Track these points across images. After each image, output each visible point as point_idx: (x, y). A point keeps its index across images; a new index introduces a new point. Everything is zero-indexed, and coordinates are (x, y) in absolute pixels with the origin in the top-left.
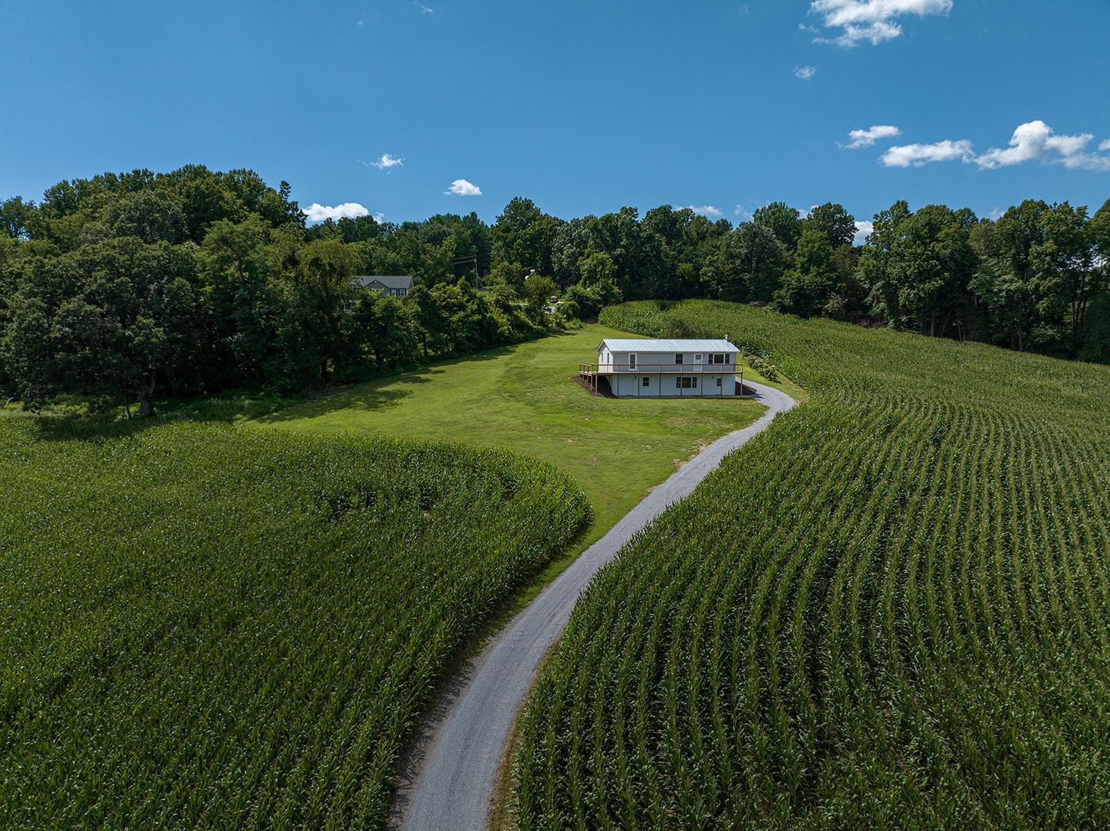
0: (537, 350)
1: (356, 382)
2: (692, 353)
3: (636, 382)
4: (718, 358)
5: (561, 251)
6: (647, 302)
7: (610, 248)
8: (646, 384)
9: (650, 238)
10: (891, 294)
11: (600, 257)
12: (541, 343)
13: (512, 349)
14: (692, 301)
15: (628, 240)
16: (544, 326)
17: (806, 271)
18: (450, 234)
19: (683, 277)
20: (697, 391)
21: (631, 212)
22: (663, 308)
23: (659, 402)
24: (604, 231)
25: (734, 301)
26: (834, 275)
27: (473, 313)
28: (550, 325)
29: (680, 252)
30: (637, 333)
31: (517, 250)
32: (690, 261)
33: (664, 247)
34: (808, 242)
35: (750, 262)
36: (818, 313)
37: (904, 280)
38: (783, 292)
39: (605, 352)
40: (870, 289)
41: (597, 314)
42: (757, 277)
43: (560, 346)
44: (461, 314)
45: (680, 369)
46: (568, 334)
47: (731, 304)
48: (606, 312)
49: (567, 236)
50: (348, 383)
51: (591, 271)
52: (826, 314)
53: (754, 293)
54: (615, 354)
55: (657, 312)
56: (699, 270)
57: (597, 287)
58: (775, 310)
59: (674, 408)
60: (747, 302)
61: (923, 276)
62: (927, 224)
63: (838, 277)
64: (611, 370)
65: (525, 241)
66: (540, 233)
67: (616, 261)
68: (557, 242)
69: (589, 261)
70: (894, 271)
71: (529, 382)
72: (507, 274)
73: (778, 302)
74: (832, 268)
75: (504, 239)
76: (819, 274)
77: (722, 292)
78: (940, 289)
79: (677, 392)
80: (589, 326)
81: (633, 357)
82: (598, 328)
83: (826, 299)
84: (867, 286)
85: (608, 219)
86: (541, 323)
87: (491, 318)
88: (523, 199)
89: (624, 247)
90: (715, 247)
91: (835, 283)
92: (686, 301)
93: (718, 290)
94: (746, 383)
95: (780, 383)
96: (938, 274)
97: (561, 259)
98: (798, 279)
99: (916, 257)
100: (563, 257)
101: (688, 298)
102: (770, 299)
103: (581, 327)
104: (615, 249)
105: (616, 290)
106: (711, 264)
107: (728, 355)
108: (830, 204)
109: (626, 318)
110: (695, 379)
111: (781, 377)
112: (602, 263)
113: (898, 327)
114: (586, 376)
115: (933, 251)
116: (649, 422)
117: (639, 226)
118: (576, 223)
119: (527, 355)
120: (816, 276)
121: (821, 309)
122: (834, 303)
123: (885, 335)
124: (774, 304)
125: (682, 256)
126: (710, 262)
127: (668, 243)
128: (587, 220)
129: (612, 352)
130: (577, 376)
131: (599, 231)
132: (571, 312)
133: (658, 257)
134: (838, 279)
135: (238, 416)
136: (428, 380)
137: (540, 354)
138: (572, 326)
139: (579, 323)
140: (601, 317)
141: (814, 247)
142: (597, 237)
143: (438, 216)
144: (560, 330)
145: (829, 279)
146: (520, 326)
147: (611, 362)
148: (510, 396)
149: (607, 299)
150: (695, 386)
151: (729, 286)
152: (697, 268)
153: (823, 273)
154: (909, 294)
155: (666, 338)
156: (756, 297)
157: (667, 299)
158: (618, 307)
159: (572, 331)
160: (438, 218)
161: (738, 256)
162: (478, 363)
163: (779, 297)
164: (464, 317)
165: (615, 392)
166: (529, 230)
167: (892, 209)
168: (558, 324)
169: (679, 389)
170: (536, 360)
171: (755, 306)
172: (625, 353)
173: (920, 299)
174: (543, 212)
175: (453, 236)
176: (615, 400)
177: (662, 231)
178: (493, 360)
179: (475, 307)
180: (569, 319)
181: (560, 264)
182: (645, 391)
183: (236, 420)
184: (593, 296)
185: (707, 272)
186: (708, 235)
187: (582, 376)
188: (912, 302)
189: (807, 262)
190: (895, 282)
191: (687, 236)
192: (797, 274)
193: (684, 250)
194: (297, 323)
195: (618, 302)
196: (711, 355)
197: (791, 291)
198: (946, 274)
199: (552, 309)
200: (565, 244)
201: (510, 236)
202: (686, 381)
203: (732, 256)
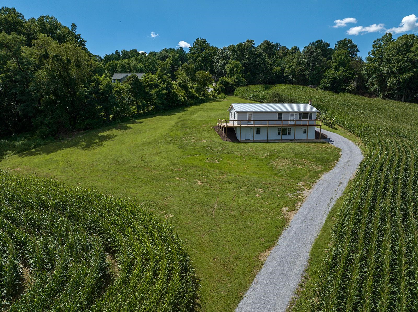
0: (198, 110)
1: (90, 129)
2: (288, 113)
3: (252, 131)
4: (305, 116)
5: (218, 62)
6: (258, 86)
7: (241, 59)
8: (258, 132)
9: (260, 54)
10: (382, 80)
11: (235, 63)
12: (203, 106)
13: (186, 109)
14: (281, 85)
15: (249, 55)
16: (205, 97)
17: (337, 70)
18: (170, 56)
19: (276, 74)
20: (291, 137)
21: (251, 42)
22: (266, 88)
23: (267, 146)
24: (238, 52)
25: (301, 85)
26: (352, 72)
27: (163, 89)
28: (209, 97)
29: (275, 62)
30: (253, 100)
31: (198, 62)
32: (279, 66)
33: (267, 60)
34: (339, 55)
35: (309, 66)
36: (343, 90)
37: (391, 73)
38: (325, 80)
39: (233, 112)
40: (368, 79)
41: (233, 91)
42: (312, 73)
43: (212, 107)
44: (156, 90)
45: (280, 124)
46: (218, 101)
47: (300, 86)
48: (238, 90)
49: (221, 55)
50: (85, 129)
51: (231, 70)
52: (348, 91)
53: (311, 81)
54: (239, 113)
55: (263, 90)
56: (283, 70)
57: (234, 78)
58: (321, 89)
59: (278, 151)
60: (307, 85)
61: (401, 71)
62: (405, 44)
63: (354, 73)
64: (236, 124)
65: (202, 58)
66: (209, 54)
67: (243, 65)
68: (216, 58)
69: (230, 65)
70: (385, 68)
71: (187, 130)
72: (186, 70)
73: (323, 85)
74: (351, 68)
75: (193, 57)
76: (344, 71)
77: (295, 81)
78: (411, 78)
79: (279, 137)
80: (229, 97)
81: (250, 115)
82: (234, 98)
83: (348, 83)
84: (367, 77)
85: (240, 45)
86: (204, 95)
87: (174, 92)
88: (202, 39)
89: (247, 59)
90: (292, 59)
91: (353, 75)
92: (277, 85)
93: (292, 80)
94: (323, 132)
95: (337, 129)
96: (410, 70)
97: (218, 66)
98: (334, 74)
99: (398, 61)
100: (219, 65)
101: (278, 83)
102: (319, 84)
103: (225, 97)
104: (243, 60)
105: (243, 79)
106: (289, 67)
107: (311, 114)
108: (346, 39)
109: (248, 93)
110: (290, 129)
111: (337, 127)
112: (236, 66)
113: (385, 97)
114: (221, 127)
115: (408, 57)
116: (261, 164)
117: (255, 48)
118: (225, 49)
119: (193, 113)
120: (343, 72)
121: (345, 89)
122: (352, 85)
123: (377, 101)
124: (321, 86)
125: (275, 63)
126: (289, 66)
127: (269, 57)
128: (230, 47)
129: (237, 112)
130: (216, 127)
131: (235, 51)
132: (220, 90)
133: (264, 64)
134: (354, 74)
135: (9, 151)
136: (130, 128)
137: (200, 112)
138: (220, 97)
139: (224, 95)
140: (235, 93)
141: (341, 58)
142: (235, 54)
143: (165, 49)
144: (214, 99)
145: (349, 73)
146: (192, 97)
147: (236, 119)
148: (171, 141)
149: (239, 84)
150: (289, 133)
151: (298, 78)
152: (283, 69)
153: (346, 71)
154: (394, 80)
155: (269, 103)
156: (311, 83)
157: (268, 84)
158: (244, 88)
159: (221, 100)
160: (165, 50)
161: (303, 63)
162: (164, 117)
163: (324, 83)
164: (158, 92)
165: (238, 138)
166: (204, 53)
167: (383, 37)
168: (213, 96)
169: (280, 136)
170: (196, 115)
171: (311, 87)
172: (245, 113)
173: (399, 83)
174: (211, 45)
175: (171, 57)
176: (238, 144)
177: (266, 52)
178: (173, 116)
179: (165, 86)
180: (219, 93)
181: (218, 68)
182: (257, 137)
183: (7, 154)
184: (232, 82)
185: (287, 71)
186: (288, 54)
187: (219, 126)
188: (395, 84)
189: (338, 65)
190: (385, 74)
191: (278, 54)
192: (333, 72)
193: (276, 61)
194: (52, 95)
195: (244, 85)
196: (300, 114)
197: (330, 80)
198: (415, 70)
199: (211, 89)
200: (220, 58)
201: (195, 56)
202: (285, 131)
203: (300, 63)
